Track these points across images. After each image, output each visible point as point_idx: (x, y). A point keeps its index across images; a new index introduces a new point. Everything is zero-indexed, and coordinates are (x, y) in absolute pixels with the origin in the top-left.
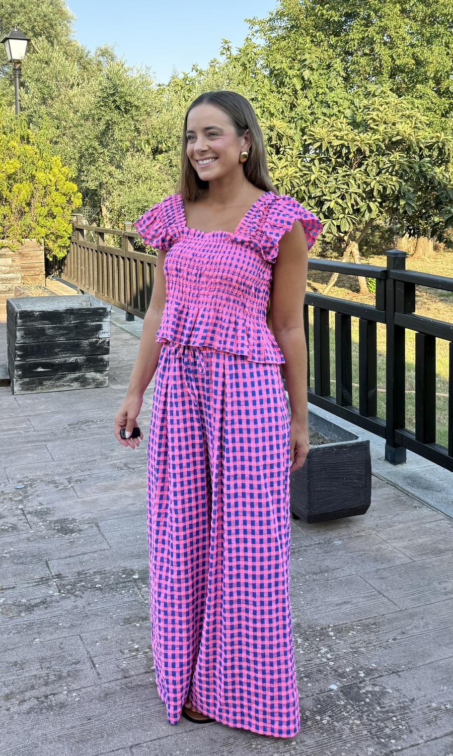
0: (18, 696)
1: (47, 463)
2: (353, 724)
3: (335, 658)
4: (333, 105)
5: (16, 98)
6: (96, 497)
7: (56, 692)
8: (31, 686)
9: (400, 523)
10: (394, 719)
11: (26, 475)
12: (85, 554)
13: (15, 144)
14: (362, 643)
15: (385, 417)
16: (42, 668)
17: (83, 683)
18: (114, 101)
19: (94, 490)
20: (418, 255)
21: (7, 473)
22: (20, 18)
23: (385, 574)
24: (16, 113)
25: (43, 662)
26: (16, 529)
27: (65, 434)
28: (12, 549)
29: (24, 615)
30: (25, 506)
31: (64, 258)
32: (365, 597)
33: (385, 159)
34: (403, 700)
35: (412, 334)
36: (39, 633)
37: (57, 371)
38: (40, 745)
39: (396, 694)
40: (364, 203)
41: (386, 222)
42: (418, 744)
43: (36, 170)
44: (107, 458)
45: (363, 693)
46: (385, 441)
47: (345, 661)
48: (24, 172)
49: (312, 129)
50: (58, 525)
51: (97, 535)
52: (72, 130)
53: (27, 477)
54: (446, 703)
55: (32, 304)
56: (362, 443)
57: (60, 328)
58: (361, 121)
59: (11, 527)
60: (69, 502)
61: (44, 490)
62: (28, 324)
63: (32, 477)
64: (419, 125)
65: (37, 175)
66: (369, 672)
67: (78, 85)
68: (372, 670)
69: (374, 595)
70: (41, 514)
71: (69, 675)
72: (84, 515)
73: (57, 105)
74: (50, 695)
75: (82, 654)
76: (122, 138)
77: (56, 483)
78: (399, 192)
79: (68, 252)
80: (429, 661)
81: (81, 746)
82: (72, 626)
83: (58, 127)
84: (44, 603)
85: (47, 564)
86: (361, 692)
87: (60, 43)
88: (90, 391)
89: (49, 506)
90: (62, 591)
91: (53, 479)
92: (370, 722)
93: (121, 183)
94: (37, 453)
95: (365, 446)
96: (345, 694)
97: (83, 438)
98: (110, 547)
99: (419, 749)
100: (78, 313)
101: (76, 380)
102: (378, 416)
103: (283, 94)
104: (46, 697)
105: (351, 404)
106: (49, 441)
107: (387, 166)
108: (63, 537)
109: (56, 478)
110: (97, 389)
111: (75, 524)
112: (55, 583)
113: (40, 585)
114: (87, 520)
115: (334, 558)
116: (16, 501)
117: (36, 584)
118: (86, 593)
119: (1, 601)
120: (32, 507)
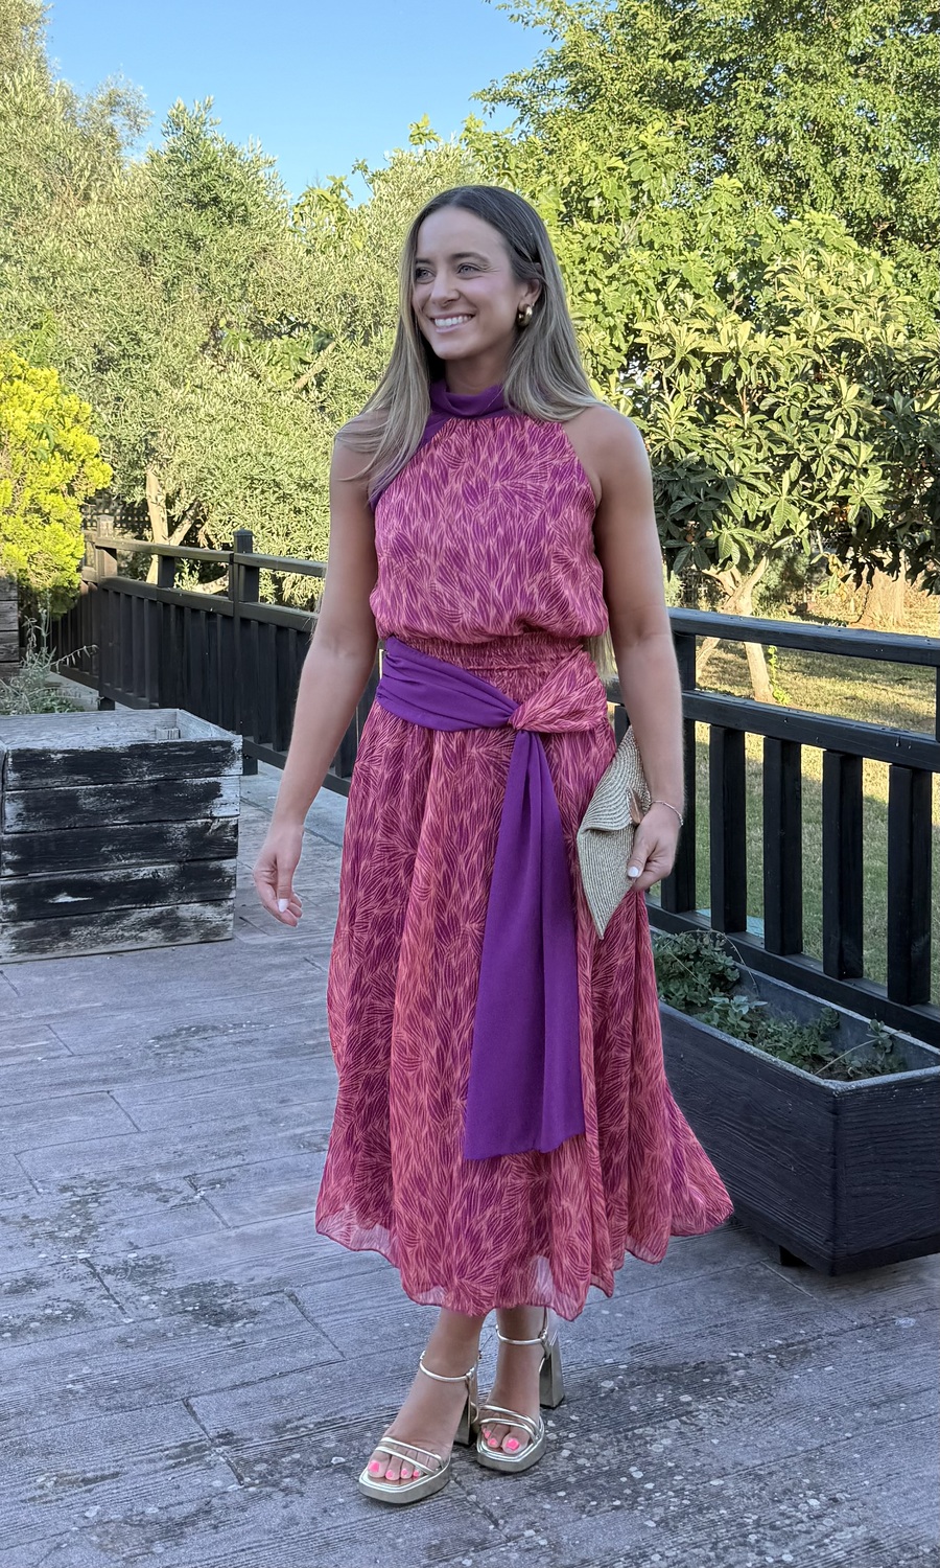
1: (125, 1139)
6: (271, 1224)
11: (75, 1171)
12: (280, 1375)
19: (263, 1206)
21: (26, 1165)
26: (84, 1315)
27: (151, 1063)
28: (86, 1370)
29: (161, 1550)
30: (93, 1252)
44: (275, 1121)
50: (191, 1299)
51: (299, 1322)
53: (81, 1177)
59: (69, 1311)
60: (207, 1239)
61: (135, 1210)
63: (93, 1176)
70: (143, 1272)
72: (253, 1272)
77: (160, 1190)
84: (207, 1513)
85: (187, 1406)
88: (191, 951)
89: (156, 1251)
90: (247, 1480)
91: (149, 1180)
94: (92, 1113)
98: (342, 1353)
106: (116, 1080)
108: (211, 1332)
109: (158, 1176)
110: (206, 947)
111: (234, 1296)
112: (221, 1459)
113: (184, 1464)
114: (264, 1285)
115: (908, 1362)
116: (67, 1240)
117: (171, 1462)
118: (310, 1481)
119: (92, 1513)
120: (112, 1255)
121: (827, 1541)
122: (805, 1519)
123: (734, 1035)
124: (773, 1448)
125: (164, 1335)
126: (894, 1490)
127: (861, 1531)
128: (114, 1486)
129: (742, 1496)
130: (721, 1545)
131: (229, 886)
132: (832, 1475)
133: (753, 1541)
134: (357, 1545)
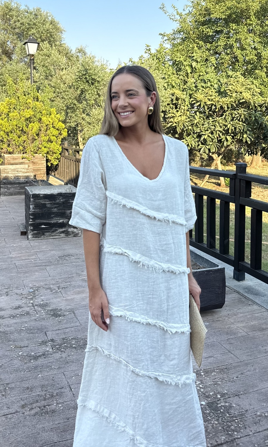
0: (29, 406)
1: (46, 278)
2: (214, 423)
3: (204, 387)
4: (207, 81)
5: (31, 76)
6: (73, 297)
7: (50, 404)
8: (36, 401)
9: (241, 313)
10: (236, 421)
11: (34, 284)
12: (67, 328)
13: (31, 101)
14: (219, 379)
15: (234, 255)
16: (42, 391)
17: (65, 399)
18: (86, 78)
19: (72, 293)
20: (253, 166)
21: (24, 283)
22: (33, 31)
23: (232, 341)
24: (31, 84)
25: (43, 388)
26: (29, 314)
27: (56, 262)
28: (26, 325)
29: (33, 362)
30: (34, 302)
31: (57, 165)
32: (221, 354)
33: (235, 112)
34: (242, 410)
35: (249, 209)
36: (40, 371)
37: (52, 228)
38: (41, 433)
39: (238, 407)
40: (224, 136)
41: (236, 148)
42: (250, 435)
43: (42, 116)
44: (79, 276)
45: (220, 407)
46: (233, 268)
47: (209, 389)
48: (35, 117)
49: (196, 95)
50: (52, 312)
51: (73, 318)
52: (62, 94)
53: (35, 286)
54: (265, 413)
55: (39, 190)
56: (220, 269)
57: (54, 204)
58: (223, 91)
59: (26, 313)
60: (58, 300)
61: (45, 293)
62: (37, 201)
63: (38, 286)
64: (255, 93)
65: (42, 119)
66: (223, 395)
67: (66, 69)
68: (224, 394)
69: (226, 353)
70: (43, 306)
71: (57, 395)
72: (66, 307)
73: (54, 80)
74: (47, 405)
75: (64, 383)
76: (90, 99)
77: (51, 289)
78: (243, 130)
79: (59, 161)
80: (256, 390)
81: (63, 434)
82: (59, 368)
83: (54, 92)
84: (44, 355)
85: (46, 333)
86: (218, 406)
87: (55, 45)
88: (71, 239)
89: (47, 302)
90: (54, 349)
91: (49, 287)
92: (223, 423)
93: (90, 124)
94: (41, 272)
95: (222, 270)
96: (209, 407)
97: (66, 265)
98: (81, 324)
99: (250, 437)
100: (64, 196)
101: (63, 232)
102: (230, 254)
103: (180, 76)
104: (45, 406)
105: (215, 248)
106: (48, 266)
107: (237, 116)
108: (55, 319)
109: (51, 286)
110: (74, 238)
111: (61, 312)
112: (50, 344)
113: (42, 345)
114: (68, 310)
117: (39, 344)
118: (67, 350)
119: (20, 353)
120: (38, 302)
128: (26, 348)
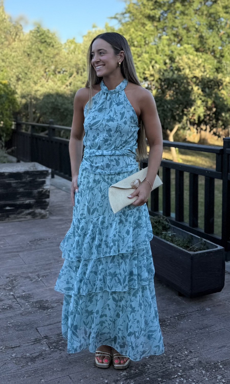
1: (22, 266)
11: (10, 273)
26: (12, 307)
28: (12, 321)
29: (30, 364)
30: (14, 293)
36: (42, 376)
37: (18, 209)
44: (58, 262)
50: (38, 304)
53: (11, 275)
59: (8, 307)
60: (41, 290)
61: (24, 283)
63: (14, 275)
70: (27, 298)
72: (53, 298)
77: (30, 278)
82: (63, 370)
84: (41, 355)
85: (37, 329)
89: (30, 292)
90: (51, 347)
91: (28, 275)
94: (14, 259)
106: (20, 252)
108: (43, 312)
109: (30, 275)
110: (42, 220)
111: (48, 303)
112: (45, 342)
113: (36, 343)
114: (55, 301)
115: (209, 319)
116: (8, 290)
117: (33, 343)
119: (13, 355)
120: (19, 293)
121: (189, 361)
122: (184, 356)
123: (168, 241)
124: (176, 339)
125: (31, 312)
126: (205, 349)
127: (197, 359)
128: (19, 349)
129: (169, 351)
130: (164, 363)
131: (47, 205)
132: (190, 346)
133: (172, 362)
134: (77, 363)
